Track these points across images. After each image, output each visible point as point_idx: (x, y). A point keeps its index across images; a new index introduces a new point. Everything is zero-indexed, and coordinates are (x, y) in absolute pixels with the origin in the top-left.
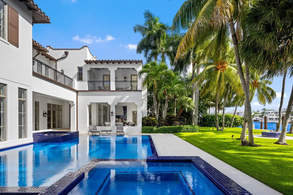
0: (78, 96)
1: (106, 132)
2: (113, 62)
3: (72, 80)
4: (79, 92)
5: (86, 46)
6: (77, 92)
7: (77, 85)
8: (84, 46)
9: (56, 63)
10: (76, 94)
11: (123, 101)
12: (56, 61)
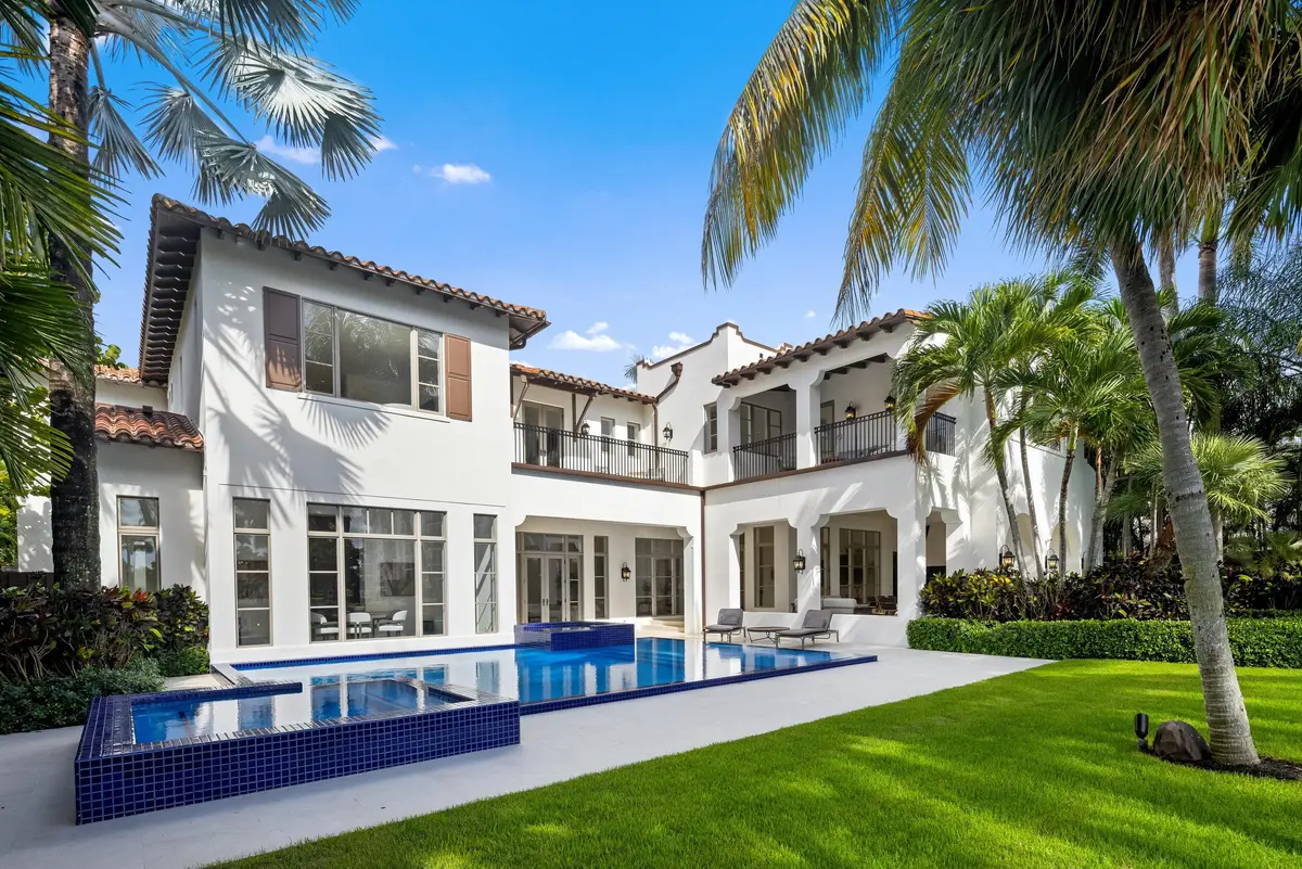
0: (706, 508)
1: (764, 635)
2: (802, 355)
3: (685, 455)
4: (708, 493)
5: (726, 325)
6: (702, 492)
7: (701, 471)
8: (719, 328)
9: (655, 409)
10: (698, 499)
11: (836, 509)
12: (656, 401)
